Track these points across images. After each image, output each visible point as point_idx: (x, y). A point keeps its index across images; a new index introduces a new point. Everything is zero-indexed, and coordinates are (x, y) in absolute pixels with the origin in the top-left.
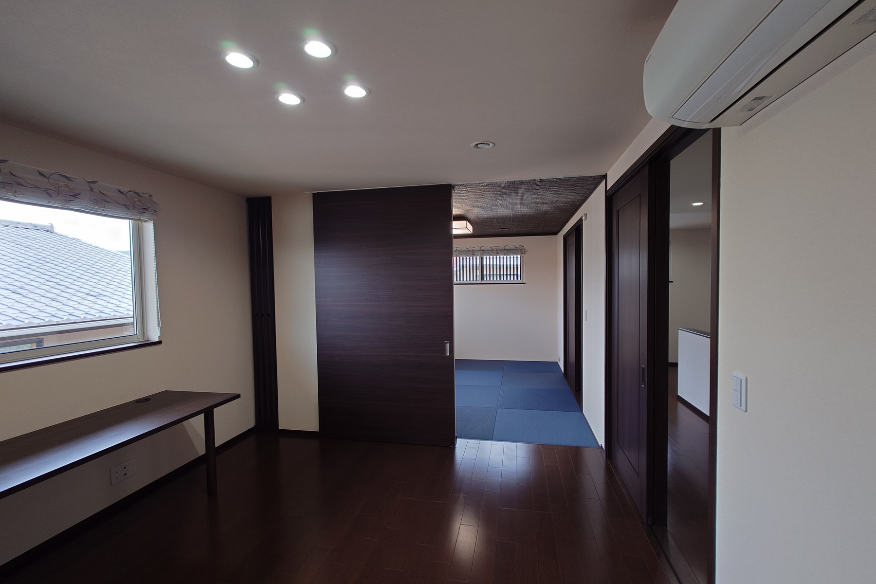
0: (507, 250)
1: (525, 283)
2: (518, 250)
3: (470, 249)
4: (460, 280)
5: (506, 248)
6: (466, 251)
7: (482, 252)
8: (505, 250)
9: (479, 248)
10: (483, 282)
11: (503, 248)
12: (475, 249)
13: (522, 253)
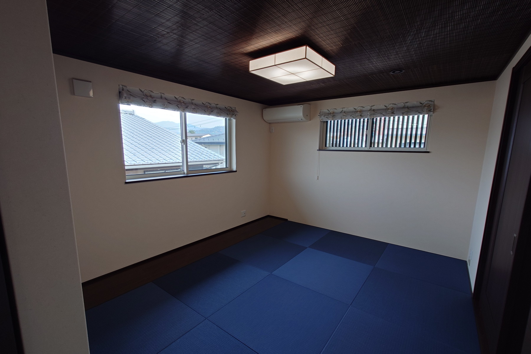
0: (408, 108)
1: (428, 152)
2: (425, 106)
3: (359, 109)
4: (343, 146)
5: (407, 105)
6: (352, 112)
7: (373, 112)
8: (404, 107)
9: (369, 108)
10: (372, 149)
11: (402, 105)
12: (364, 109)
13: (430, 111)
